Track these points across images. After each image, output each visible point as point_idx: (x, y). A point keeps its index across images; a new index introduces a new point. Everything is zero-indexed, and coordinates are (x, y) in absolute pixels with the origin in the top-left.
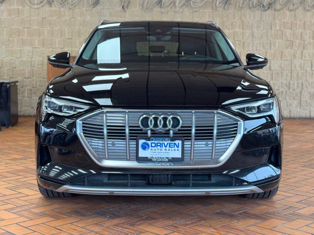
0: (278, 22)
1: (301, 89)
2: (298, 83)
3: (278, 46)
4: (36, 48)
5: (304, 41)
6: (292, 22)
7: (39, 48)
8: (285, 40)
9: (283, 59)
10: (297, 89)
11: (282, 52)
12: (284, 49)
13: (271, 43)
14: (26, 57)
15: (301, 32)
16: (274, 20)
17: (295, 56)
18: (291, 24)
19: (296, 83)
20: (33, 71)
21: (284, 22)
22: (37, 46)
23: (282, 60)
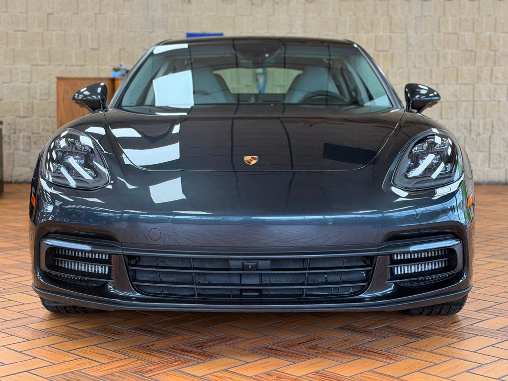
0: (450, 18)
1: (490, 134)
2: (485, 124)
3: (451, 60)
4: (37, 65)
5: (494, 51)
6: (474, 18)
7: (42, 65)
8: (463, 50)
9: (460, 82)
10: (484, 133)
11: (457, 71)
12: (461, 65)
13: (438, 56)
14: (20, 80)
15: (490, 36)
16: (444, 15)
17: (479, 77)
18: (474, 23)
19: (481, 124)
20: (32, 105)
21: (460, 19)
22: (40, 62)
23: (457, 83)
